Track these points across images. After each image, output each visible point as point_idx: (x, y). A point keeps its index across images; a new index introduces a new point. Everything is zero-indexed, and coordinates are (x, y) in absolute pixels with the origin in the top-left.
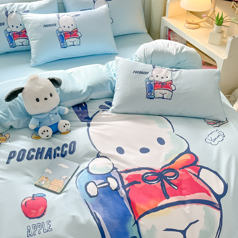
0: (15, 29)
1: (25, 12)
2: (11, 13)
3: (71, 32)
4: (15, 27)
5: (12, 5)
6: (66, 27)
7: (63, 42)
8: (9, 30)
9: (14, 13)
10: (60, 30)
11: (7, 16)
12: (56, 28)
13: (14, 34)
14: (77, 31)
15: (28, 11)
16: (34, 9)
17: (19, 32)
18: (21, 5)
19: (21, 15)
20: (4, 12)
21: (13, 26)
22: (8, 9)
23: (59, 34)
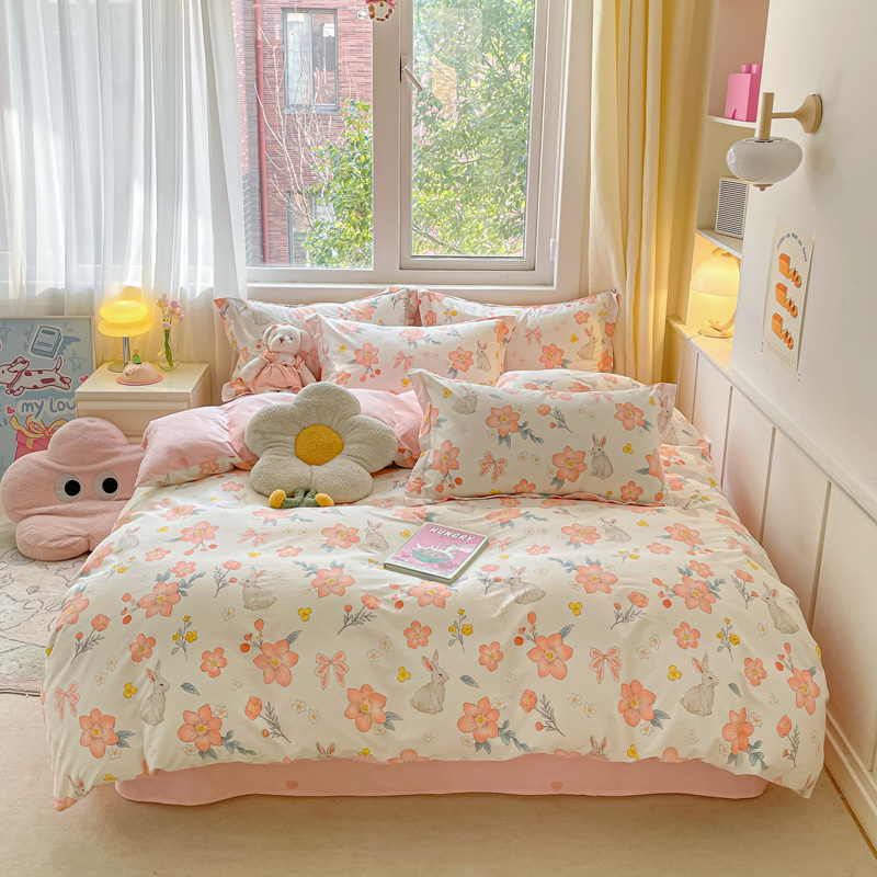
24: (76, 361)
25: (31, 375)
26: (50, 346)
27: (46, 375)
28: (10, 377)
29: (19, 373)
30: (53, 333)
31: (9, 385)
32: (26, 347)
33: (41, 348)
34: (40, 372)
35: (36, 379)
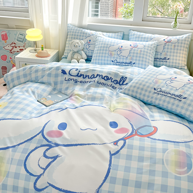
24: (30, 44)
25: (17, 48)
26: (22, 39)
27: (21, 48)
28: (10, 48)
29: (13, 47)
30: (23, 35)
31: (11, 50)
32: (15, 39)
33: (19, 39)
34: (19, 47)
35: (18, 49)
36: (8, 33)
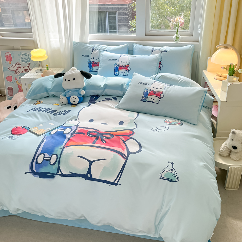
0: (94, 60)
1: (104, 51)
2: (96, 50)
3: (124, 66)
4: (95, 59)
5: (99, 46)
6: (122, 63)
7: (116, 71)
8: (91, 60)
9: (97, 51)
10: (118, 64)
11: (93, 51)
12: (115, 62)
13: (93, 63)
14: (128, 66)
15: (106, 51)
16: (110, 50)
17: (96, 62)
18: (104, 47)
19: (100, 51)
20: (92, 49)
21: (94, 58)
22: (95, 47)
23: (115, 66)
24: (34, 64)
25: (21, 68)
27: (26, 68)
29: (18, 67)
30: (27, 55)
32: (19, 59)
33: (24, 60)
34: (24, 67)
36: (12, 54)
